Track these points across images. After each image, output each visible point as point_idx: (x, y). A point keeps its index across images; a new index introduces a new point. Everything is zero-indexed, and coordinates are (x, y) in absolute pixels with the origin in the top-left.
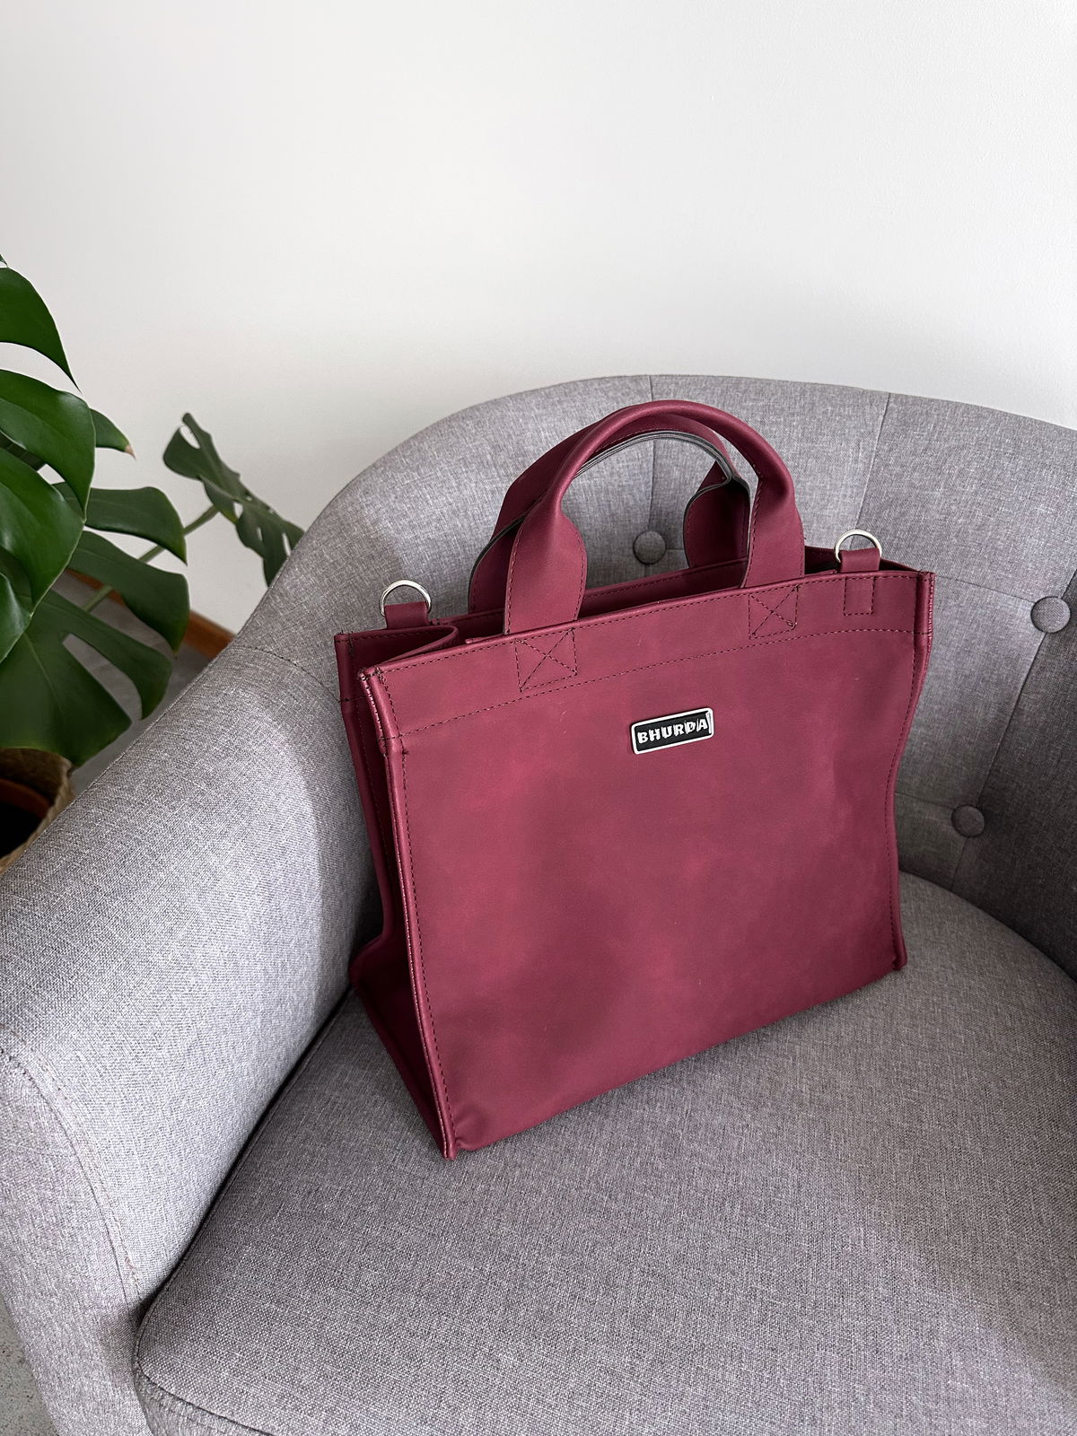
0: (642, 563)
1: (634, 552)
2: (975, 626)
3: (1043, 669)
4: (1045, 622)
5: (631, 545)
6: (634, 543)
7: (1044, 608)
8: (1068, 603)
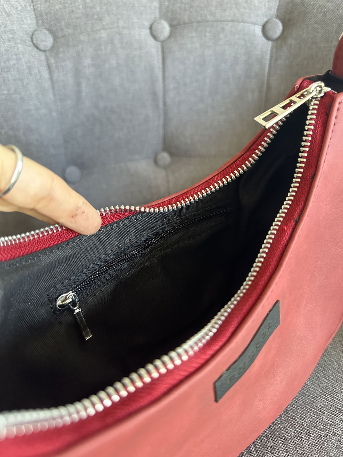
0: (40, 50)
1: (34, 44)
2: (236, 47)
3: (276, 60)
4: (270, 34)
5: (29, 39)
6: (32, 38)
7: (269, 26)
8: (280, 19)
